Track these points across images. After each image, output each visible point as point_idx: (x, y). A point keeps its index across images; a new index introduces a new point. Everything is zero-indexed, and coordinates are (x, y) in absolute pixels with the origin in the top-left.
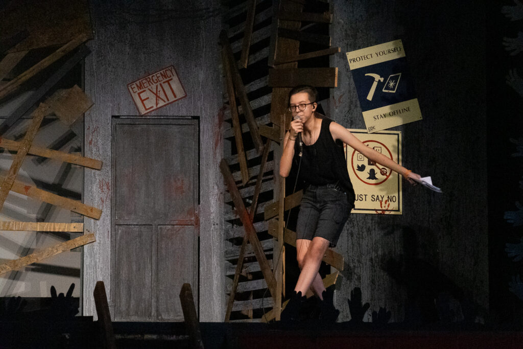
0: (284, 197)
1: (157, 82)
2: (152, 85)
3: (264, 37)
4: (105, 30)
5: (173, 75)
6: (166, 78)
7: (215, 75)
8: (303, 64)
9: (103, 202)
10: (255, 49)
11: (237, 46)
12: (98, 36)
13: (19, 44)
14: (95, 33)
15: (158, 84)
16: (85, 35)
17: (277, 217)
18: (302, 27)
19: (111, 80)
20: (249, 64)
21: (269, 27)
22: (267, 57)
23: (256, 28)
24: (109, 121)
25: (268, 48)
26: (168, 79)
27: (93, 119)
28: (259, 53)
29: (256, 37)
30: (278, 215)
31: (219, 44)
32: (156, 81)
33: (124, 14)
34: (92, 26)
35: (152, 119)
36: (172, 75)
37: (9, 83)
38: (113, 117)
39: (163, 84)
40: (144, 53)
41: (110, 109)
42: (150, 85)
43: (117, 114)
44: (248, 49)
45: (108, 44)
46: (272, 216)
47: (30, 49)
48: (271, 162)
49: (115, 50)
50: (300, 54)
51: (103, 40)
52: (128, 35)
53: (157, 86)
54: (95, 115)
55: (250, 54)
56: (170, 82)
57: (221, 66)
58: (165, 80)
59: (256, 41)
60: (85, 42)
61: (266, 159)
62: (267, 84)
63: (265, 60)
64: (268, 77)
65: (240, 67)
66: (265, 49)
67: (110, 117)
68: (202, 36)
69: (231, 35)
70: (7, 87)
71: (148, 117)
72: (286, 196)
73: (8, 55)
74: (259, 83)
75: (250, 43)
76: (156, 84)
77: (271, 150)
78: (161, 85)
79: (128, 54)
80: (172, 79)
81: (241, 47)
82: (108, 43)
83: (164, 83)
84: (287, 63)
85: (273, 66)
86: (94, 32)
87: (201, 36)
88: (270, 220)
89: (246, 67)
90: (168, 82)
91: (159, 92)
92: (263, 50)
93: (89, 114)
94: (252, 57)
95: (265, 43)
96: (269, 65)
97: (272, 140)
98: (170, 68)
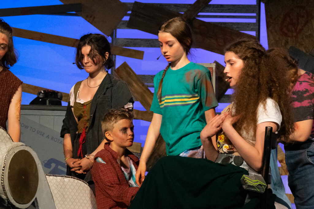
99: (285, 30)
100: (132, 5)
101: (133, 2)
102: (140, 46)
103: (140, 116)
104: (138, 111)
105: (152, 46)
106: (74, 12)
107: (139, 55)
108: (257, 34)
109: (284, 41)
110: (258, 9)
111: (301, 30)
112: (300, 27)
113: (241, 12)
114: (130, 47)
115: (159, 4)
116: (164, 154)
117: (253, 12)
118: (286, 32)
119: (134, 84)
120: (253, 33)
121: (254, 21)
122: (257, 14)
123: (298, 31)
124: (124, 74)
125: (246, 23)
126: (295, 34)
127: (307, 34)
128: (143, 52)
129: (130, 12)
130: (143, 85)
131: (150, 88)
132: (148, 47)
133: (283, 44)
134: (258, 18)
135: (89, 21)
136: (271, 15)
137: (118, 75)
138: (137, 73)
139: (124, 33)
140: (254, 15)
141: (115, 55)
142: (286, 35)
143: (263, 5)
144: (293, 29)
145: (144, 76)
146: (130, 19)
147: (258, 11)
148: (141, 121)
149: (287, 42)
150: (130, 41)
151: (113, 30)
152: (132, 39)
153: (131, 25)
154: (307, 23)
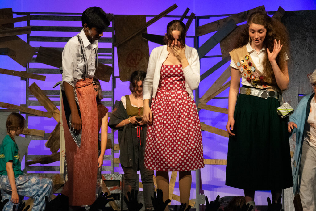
4: (293, 42)
9: (294, 147)
19: (297, 73)
24: (297, 97)
27: (287, 96)
33: (305, 32)
38: (299, 95)
41: (298, 90)
43: (301, 93)
45: (295, 51)
49: (299, 54)
52: (307, 44)
54: (288, 94)
67: (298, 95)
79: (308, 56)
82: (295, 49)
93: (285, 94)
99: (129, 63)
100: (38, 49)
101: (39, 47)
102: (43, 73)
103: (44, 115)
104: (43, 112)
105: (50, 73)
106: (3, 53)
107: (43, 78)
108: (113, 65)
109: (128, 69)
110: (113, 51)
111: (138, 63)
112: (137, 61)
113: (104, 53)
114: (38, 73)
115: (54, 48)
116: (58, 137)
117: (110, 53)
118: (130, 64)
119: (40, 96)
120: (110, 65)
121: (111, 58)
122: (112, 54)
123: (136, 63)
124: (34, 90)
125: (106, 59)
126: (135, 65)
127: (142, 65)
128: (45, 77)
129: (37, 53)
130: (45, 96)
131: (50, 98)
132: (48, 73)
133: (128, 71)
134: (113, 56)
135: (12, 58)
136: (121, 55)
137: (30, 90)
138: (42, 89)
139: (34, 65)
140: (111, 54)
141: (28, 78)
142: (130, 66)
143: (116, 48)
144: (134, 62)
145: (46, 90)
146: (37, 57)
147: (113, 52)
148: (45, 118)
149: (130, 70)
150: (37, 70)
151: (27, 63)
152: (38, 69)
153: (38, 60)
154: (141, 58)
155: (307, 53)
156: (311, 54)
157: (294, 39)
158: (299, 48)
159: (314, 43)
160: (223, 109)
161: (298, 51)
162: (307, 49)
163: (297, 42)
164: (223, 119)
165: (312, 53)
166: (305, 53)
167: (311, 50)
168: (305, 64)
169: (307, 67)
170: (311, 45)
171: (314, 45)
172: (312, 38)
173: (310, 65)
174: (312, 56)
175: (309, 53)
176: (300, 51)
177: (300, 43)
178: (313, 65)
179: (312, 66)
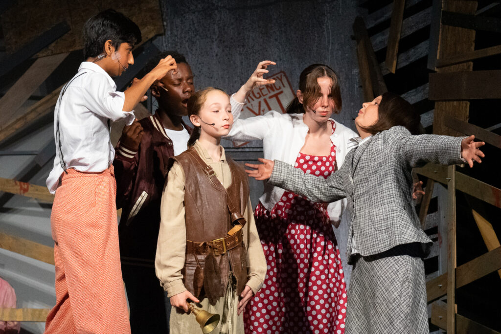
0: (455, 267)
1: (260, 97)
2: (252, 102)
3: (421, 26)
4: (182, 21)
5: (284, 86)
6: (273, 91)
7: (347, 85)
8: (480, 64)
10: (407, 44)
11: (379, 40)
12: (172, 30)
13: (53, 44)
14: (167, 26)
15: (262, 99)
16: (152, 28)
17: (445, 298)
18: (479, 9)
20: (398, 68)
21: (429, 10)
22: (426, 57)
23: (408, 13)
25: (427, 42)
26: (276, 92)
28: (413, 50)
29: (409, 26)
30: (446, 294)
31: (353, 38)
32: (258, 96)
34: (162, 15)
35: (253, 152)
36: (282, 86)
37: (39, 103)
39: (268, 100)
40: (240, 54)
42: (249, 102)
44: (397, 45)
45: (186, 41)
46: (437, 297)
47: (71, 50)
48: (433, 214)
50: (476, 49)
51: (179, 37)
52: (216, 27)
53: (260, 103)
55: (401, 51)
56: (280, 96)
57: (356, 71)
58: (273, 93)
59: (409, 32)
60: (152, 39)
61: (427, 210)
62: (427, 96)
63: (424, 60)
64: (427, 87)
65: (385, 72)
66: (423, 43)
68: (327, 26)
69: (370, 25)
70: (36, 108)
71: (247, 150)
72: (458, 265)
73: (38, 60)
74: (415, 95)
75: (399, 36)
76: (259, 100)
77: (433, 196)
78: (266, 101)
79: (217, 55)
80: (282, 92)
81: (386, 43)
82: (187, 39)
83: (270, 97)
84: (456, 64)
85: (436, 70)
86: (165, 23)
87: (325, 27)
88: (433, 303)
89: (394, 71)
90: (276, 96)
91: (263, 111)
92: (420, 45)
94: (403, 56)
95: (422, 35)
96: (428, 67)
97: (436, 181)
98: (279, 76)
155: (215, 46)
156: (223, 51)
157: (185, 13)
158: (197, 34)
159: (232, 24)
160: (7, 181)
161: (193, 43)
162: (215, 37)
163: (192, 20)
164: (6, 205)
165: (228, 49)
166: (211, 48)
167: (224, 42)
168: (211, 76)
169: (215, 82)
170: (226, 28)
171: (233, 29)
172: (227, 11)
173: (222, 78)
174: (226, 55)
175: (219, 47)
176: (198, 42)
177: (200, 22)
178: (229, 78)
179: (227, 80)
